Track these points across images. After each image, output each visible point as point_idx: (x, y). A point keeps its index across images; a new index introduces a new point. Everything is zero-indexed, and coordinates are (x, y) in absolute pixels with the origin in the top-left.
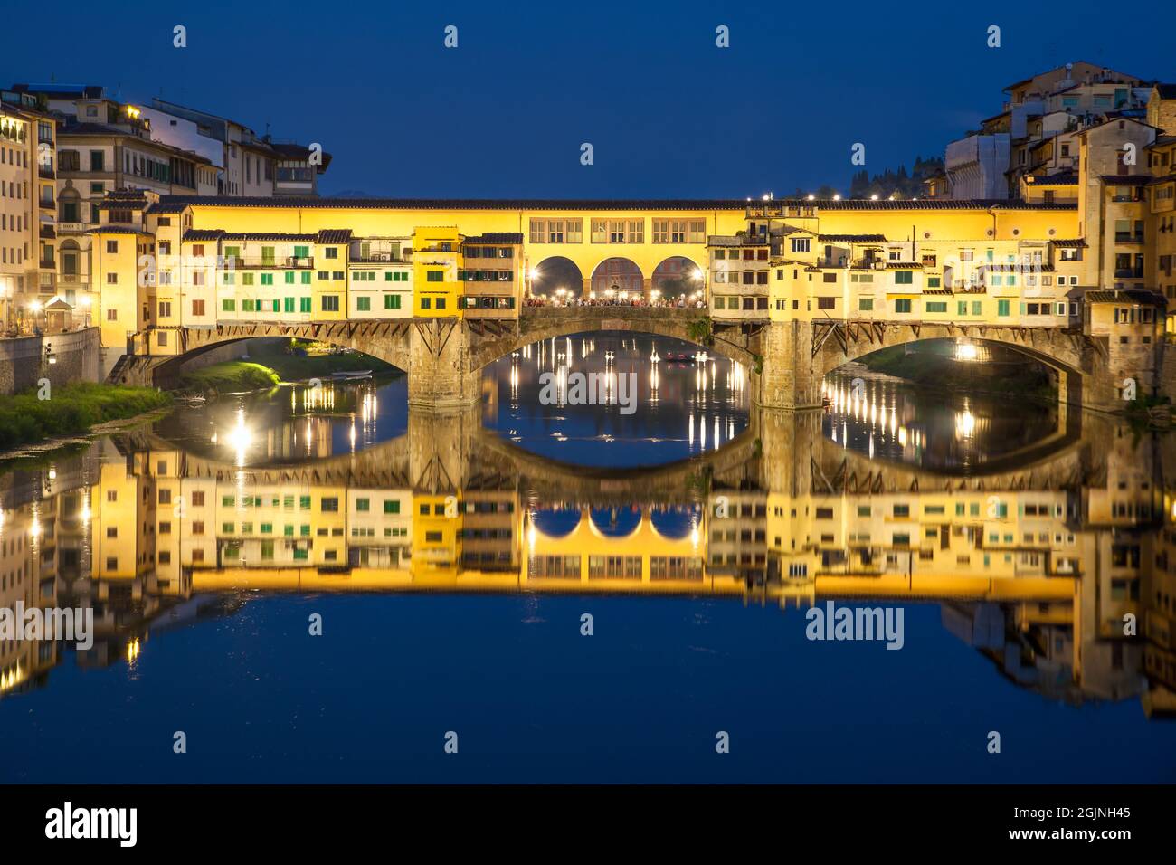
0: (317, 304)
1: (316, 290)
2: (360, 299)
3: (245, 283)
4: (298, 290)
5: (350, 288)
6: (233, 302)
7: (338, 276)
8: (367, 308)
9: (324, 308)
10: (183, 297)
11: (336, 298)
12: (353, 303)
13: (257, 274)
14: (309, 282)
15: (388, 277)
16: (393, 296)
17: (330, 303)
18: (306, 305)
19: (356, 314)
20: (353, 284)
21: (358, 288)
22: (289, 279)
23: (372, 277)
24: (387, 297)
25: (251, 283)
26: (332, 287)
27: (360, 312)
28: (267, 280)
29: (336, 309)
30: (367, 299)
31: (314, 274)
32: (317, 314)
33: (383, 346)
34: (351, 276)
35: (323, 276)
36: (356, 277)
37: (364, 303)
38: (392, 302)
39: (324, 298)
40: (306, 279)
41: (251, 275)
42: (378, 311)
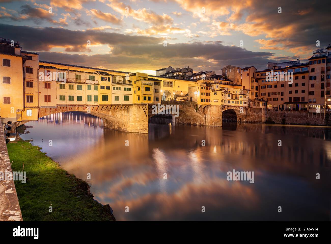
0: (100, 98)
1: (100, 93)
2: (116, 97)
3: (70, 89)
4: (93, 93)
5: (112, 93)
6: (64, 97)
7: (108, 88)
8: (118, 100)
9: (103, 100)
10: (39, 94)
11: (107, 96)
12: (113, 98)
13: (75, 86)
14: (97, 90)
15: (125, 89)
16: (126, 96)
17: (105, 98)
18: (96, 98)
19: (114, 102)
20: (113, 91)
21: (115, 93)
22: (89, 88)
23: (120, 89)
24: (124, 96)
25: (73, 89)
26: (106, 92)
27: (116, 101)
28: (80, 88)
29: (107, 100)
30: (118, 97)
31: (99, 87)
32: (100, 102)
33: (120, 114)
34: (112, 88)
35: (102, 88)
36: (114, 88)
37: (117, 98)
38: (126, 98)
39: (103, 96)
40: (96, 89)
41: (73, 86)
42: (122, 101)
